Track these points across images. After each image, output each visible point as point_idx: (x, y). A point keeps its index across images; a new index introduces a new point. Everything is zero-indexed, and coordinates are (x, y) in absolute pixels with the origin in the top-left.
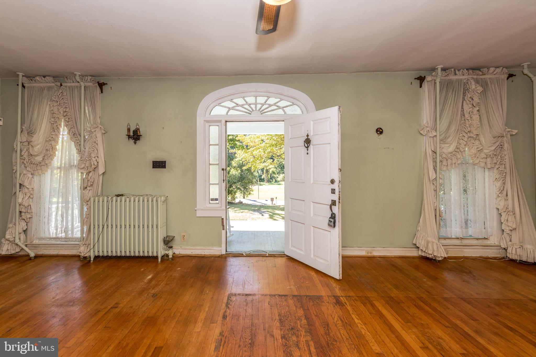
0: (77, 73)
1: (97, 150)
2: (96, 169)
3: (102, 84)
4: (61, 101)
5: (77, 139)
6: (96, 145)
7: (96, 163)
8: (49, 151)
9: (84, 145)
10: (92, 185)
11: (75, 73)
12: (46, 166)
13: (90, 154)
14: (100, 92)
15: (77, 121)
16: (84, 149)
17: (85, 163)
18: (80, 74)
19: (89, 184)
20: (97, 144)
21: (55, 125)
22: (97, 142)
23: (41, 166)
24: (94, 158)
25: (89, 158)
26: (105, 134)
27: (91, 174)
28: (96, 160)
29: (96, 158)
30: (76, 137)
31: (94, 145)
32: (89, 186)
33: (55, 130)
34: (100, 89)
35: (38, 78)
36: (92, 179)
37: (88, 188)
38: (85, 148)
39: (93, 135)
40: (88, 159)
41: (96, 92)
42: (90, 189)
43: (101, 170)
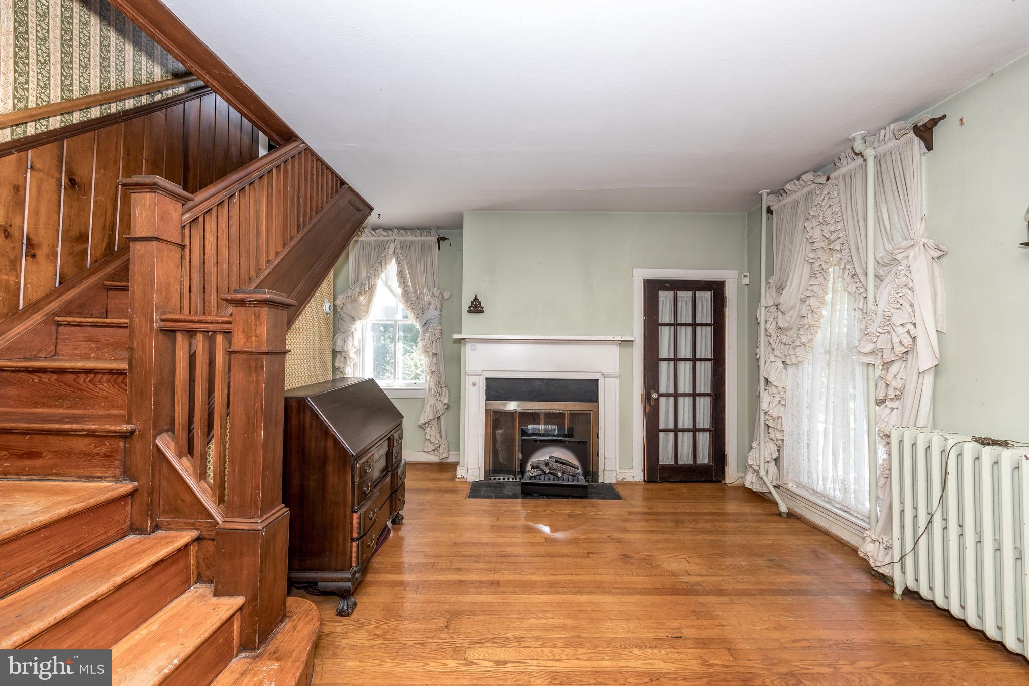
0: (855, 134)
1: (912, 305)
2: (910, 355)
3: (928, 125)
4: (826, 213)
5: (860, 285)
6: (910, 292)
7: (907, 341)
8: (806, 319)
9: (875, 298)
10: (898, 397)
11: (852, 135)
12: (803, 347)
13: (888, 318)
14: (924, 149)
15: (859, 244)
16: (873, 307)
17: (875, 340)
18: (862, 132)
19: (891, 394)
20: (912, 290)
21: (817, 264)
22: (910, 285)
23: (794, 348)
24: (901, 327)
25: (886, 328)
26: (943, 259)
27: (894, 369)
28: (908, 332)
29: (910, 326)
30: (858, 280)
31: (900, 295)
32: (892, 399)
33: (818, 276)
34: (922, 143)
35: (788, 187)
36: (899, 381)
37: (889, 404)
38: (877, 305)
39: (900, 268)
40: (882, 331)
41: (909, 155)
42: (894, 406)
43: (925, 359)
